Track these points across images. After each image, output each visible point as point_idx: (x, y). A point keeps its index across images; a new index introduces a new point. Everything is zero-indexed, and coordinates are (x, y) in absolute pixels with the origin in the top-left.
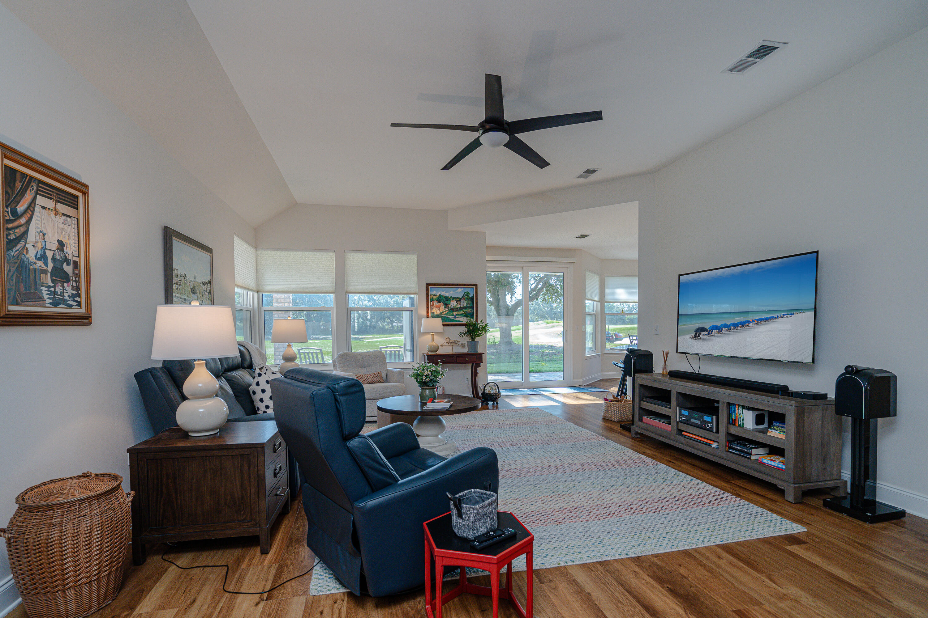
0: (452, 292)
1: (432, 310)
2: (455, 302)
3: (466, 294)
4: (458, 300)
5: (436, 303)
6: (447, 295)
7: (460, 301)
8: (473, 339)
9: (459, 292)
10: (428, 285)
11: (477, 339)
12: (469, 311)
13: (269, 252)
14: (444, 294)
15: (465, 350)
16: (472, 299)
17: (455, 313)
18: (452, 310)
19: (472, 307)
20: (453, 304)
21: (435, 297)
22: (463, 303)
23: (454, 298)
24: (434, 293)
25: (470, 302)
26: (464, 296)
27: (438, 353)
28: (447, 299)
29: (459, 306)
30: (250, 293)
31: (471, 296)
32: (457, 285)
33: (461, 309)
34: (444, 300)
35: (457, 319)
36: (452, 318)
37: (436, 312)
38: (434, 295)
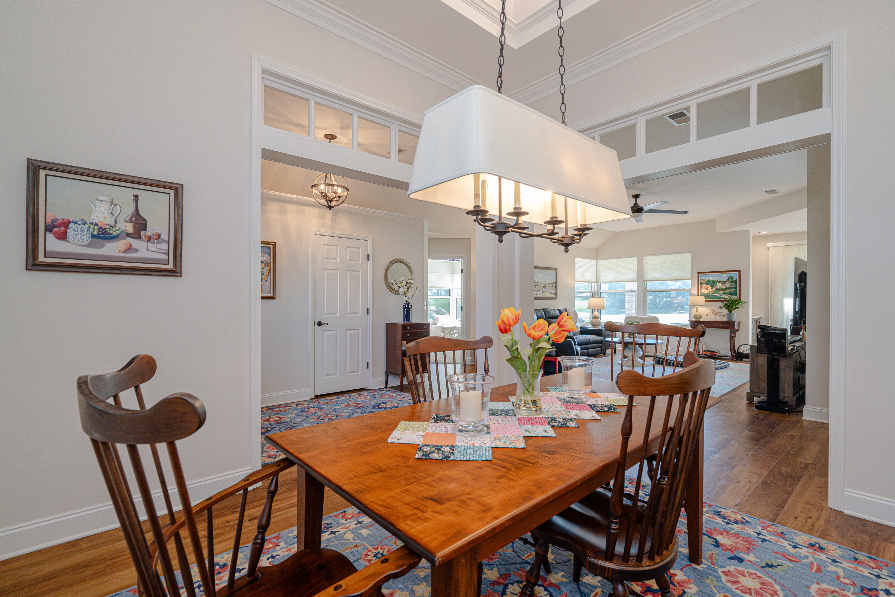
0: (718, 277)
1: (701, 290)
2: (721, 284)
3: (730, 278)
4: (724, 283)
5: (705, 286)
6: (714, 279)
7: (725, 283)
8: (730, 311)
9: (724, 277)
10: (699, 273)
11: (733, 311)
12: (733, 290)
13: (602, 261)
14: (711, 278)
15: (725, 319)
16: (736, 281)
17: (720, 292)
18: (718, 290)
19: (736, 288)
20: (719, 285)
21: (704, 281)
22: (728, 285)
23: (719, 281)
24: (704, 278)
25: (734, 284)
26: (728, 280)
27: (701, 320)
28: (713, 282)
29: (724, 287)
30: (593, 284)
31: (735, 279)
32: (722, 272)
33: (726, 289)
34: (712, 283)
35: (722, 296)
36: (718, 296)
37: (705, 291)
38: (703, 280)
